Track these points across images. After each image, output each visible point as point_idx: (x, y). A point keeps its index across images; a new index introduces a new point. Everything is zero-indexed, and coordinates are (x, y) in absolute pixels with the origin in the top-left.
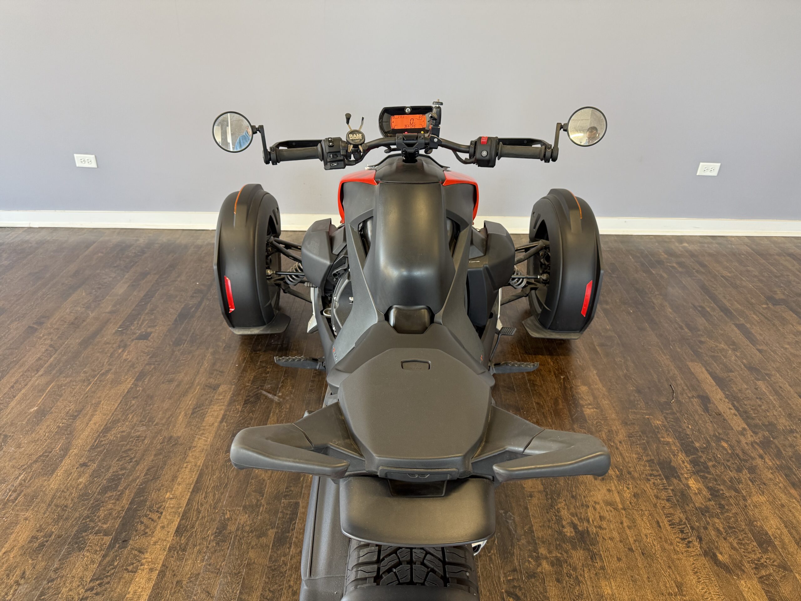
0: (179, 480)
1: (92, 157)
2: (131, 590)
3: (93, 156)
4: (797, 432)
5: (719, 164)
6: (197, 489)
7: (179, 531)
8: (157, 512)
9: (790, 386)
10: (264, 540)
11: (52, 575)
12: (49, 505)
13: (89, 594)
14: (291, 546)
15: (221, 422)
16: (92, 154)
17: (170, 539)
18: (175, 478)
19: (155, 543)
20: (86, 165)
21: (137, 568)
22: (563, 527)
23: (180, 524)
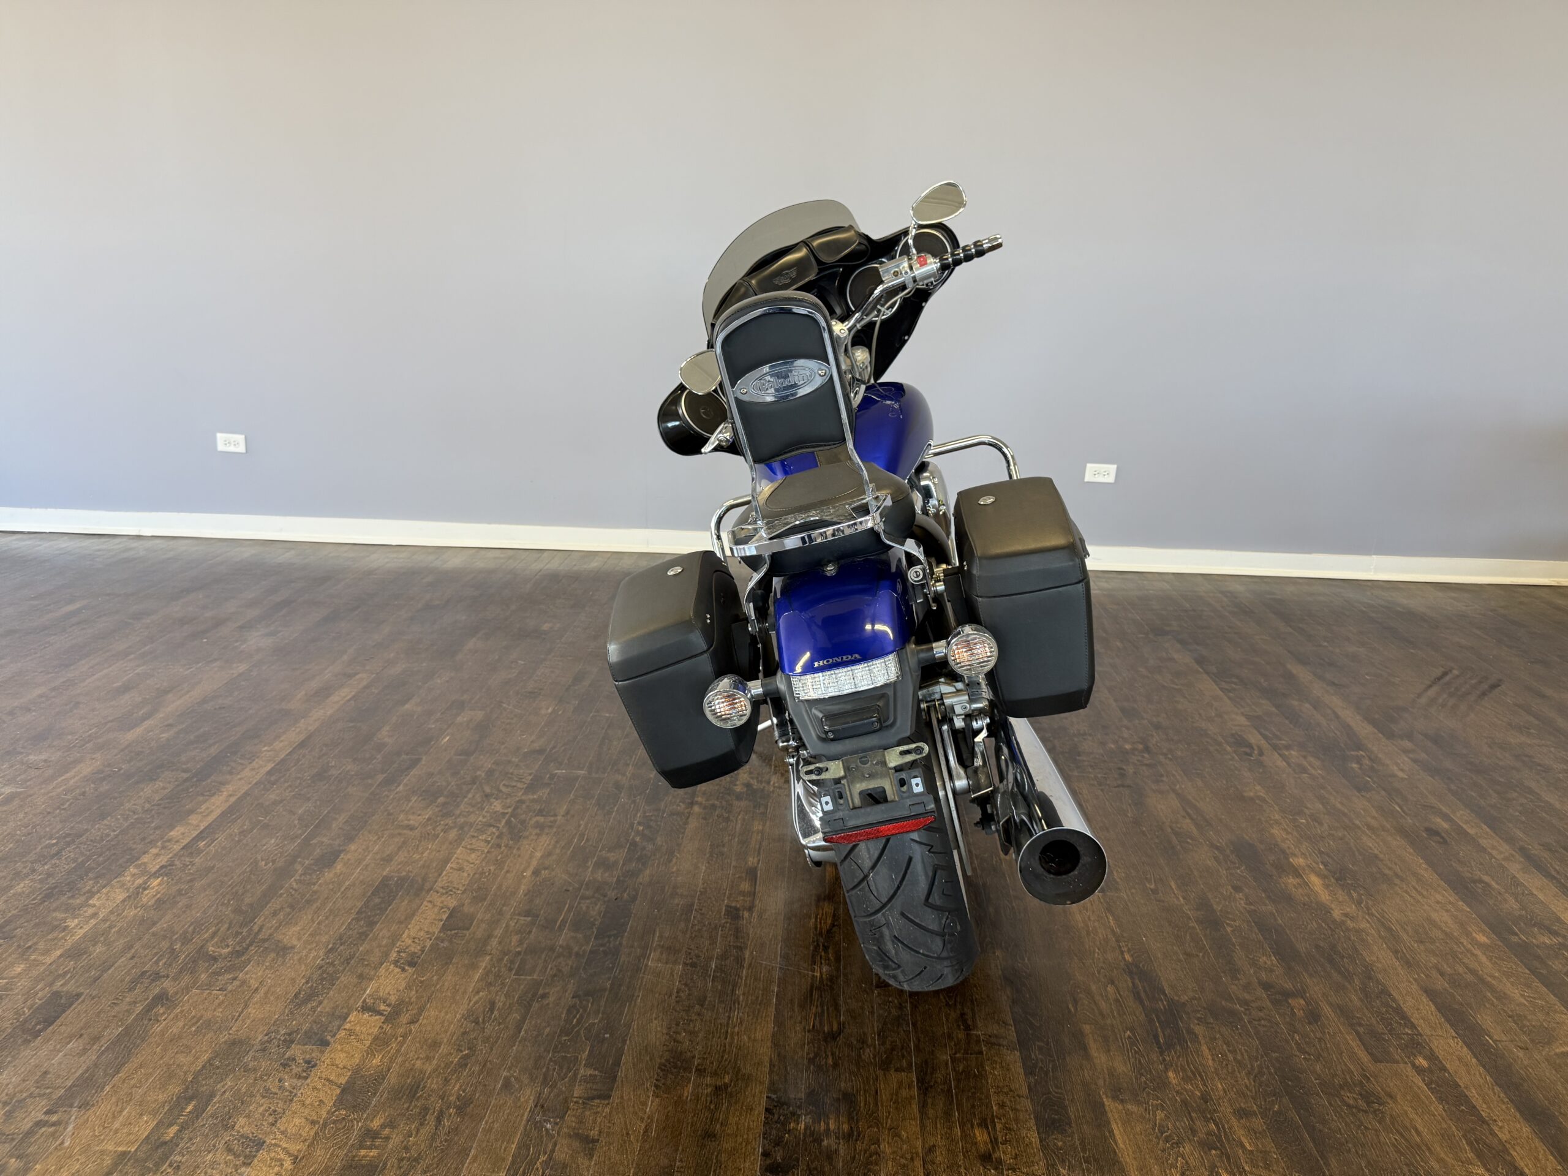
0: (282, 739)
1: (240, 438)
2: (204, 807)
3: (243, 436)
4: (1090, 735)
5: (1115, 466)
6: (302, 745)
7: (269, 773)
8: (249, 759)
9: (1116, 700)
10: (370, 781)
11: (116, 795)
12: (123, 750)
13: (156, 808)
14: (399, 786)
15: (349, 700)
16: (241, 434)
17: (258, 777)
18: (280, 737)
19: (240, 779)
20: (232, 449)
21: (214, 794)
22: (736, 785)
23: (273, 768)
